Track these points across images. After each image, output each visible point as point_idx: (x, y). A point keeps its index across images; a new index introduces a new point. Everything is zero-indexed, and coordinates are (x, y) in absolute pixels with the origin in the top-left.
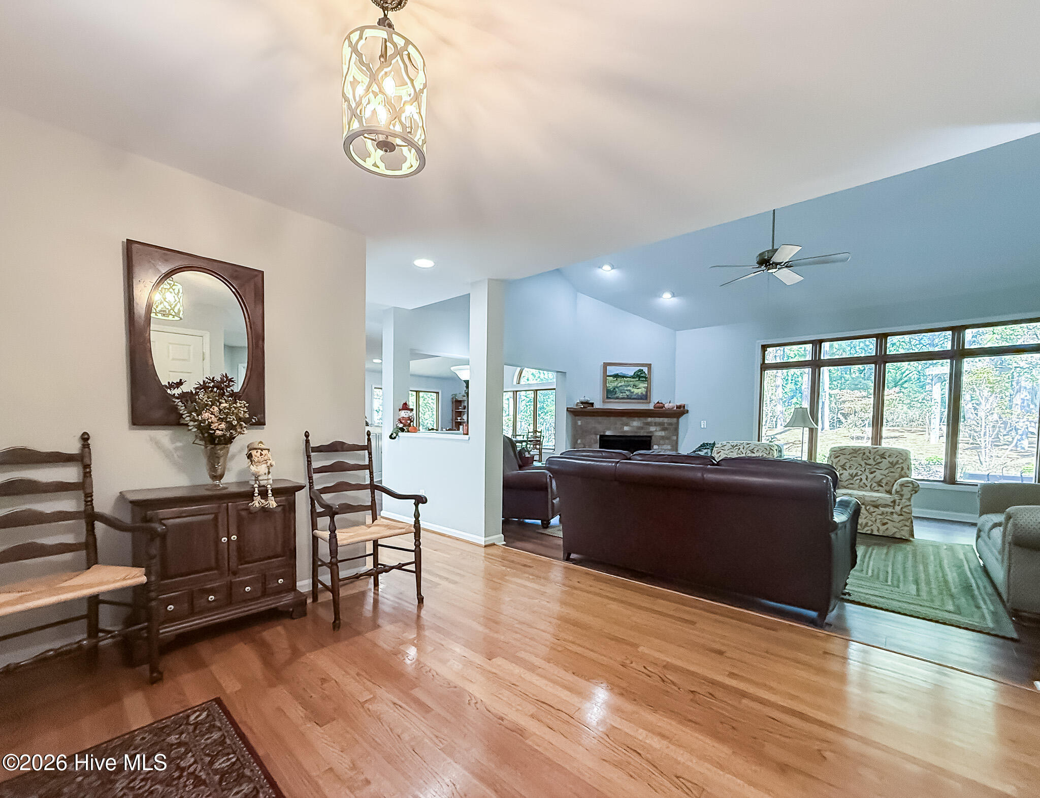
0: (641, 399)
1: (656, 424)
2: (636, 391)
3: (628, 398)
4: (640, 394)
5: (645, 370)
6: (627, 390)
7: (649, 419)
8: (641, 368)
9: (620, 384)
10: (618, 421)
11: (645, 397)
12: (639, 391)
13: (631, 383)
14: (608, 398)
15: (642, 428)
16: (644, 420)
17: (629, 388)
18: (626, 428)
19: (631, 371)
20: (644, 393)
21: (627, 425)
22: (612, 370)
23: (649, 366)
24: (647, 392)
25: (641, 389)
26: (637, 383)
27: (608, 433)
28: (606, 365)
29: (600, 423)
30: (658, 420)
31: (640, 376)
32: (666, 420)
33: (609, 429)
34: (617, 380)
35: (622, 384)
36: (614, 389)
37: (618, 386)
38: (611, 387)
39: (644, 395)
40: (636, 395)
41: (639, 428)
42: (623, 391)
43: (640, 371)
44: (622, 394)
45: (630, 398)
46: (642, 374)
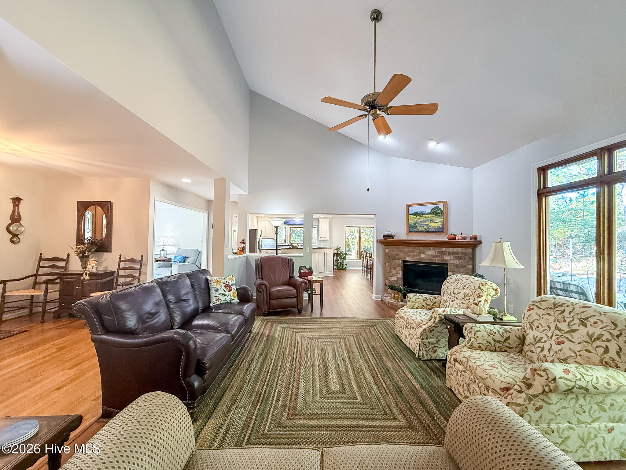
0: (438, 231)
1: (450, 253)
2: (433, 225)
3: (427, 231)
4: (436, 227)
5: (441, 207)
6: (425, 225)
7: (444, 249)
8: (438, 206)
9: (419, 220)
10: (416, 250)
11: (441, 230)
12: (436, 225)
13: (429, 218)
14: (409, 231)
15: (436, 256)
16: (437, 249)
17: (427, 223)
18: (423, 256)
19: (428, 209)
20: (441, 226)
21: (424, 253)
22: (413, 210)
23: (445, 204)
24: (443, 225)
25: (438, 222)
26: (434, 218)
27: (408, 259)
28: (408, 206)
29: (401, 251)
30: (451, 249)
31: (436, 212)
32: (459, 250)
33: (409, 256)
34: (417, 217)
35: (421, 220)
36: (415, 224)
37: (418, 221)
38: (412, 223)
39: (440, 228)
40: (432, 228)
41: (433, 256)
42: (422, 226)
43: (436, 208)
44: (421, 228)
45: (428, 231)
46: (438, 210)
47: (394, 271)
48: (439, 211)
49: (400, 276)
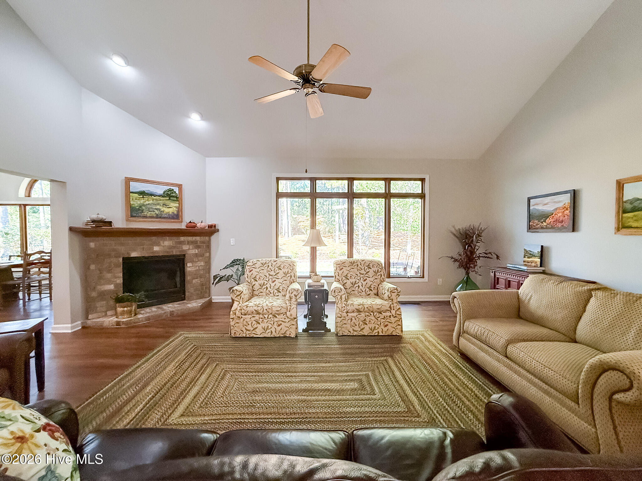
0: (173, 218)
1: (189, 243)
2: (166, 210)
3: (157, 217)
4: (170, 213)
5: (176, 190)
6: (156, 209)
7: (182, 239)
8: (172, 188)
9: (147, 202)
10: (146, 241)
11: (177, 217)
12: (170, 211)
13: (161, 202)
14: (132, 216)
15: (174, 247)
16: (175, 239)
17: (158, 207)
18: (156, 248)
19: (160, 190)
20: (175, 212)
21: (158, 244)
22: (135, 187)
23: (180, 186)
24: (178, 211)
25: (172, 208)
26: (168, 202)
27: (134, 254)
28: (128, 181)
29: (122, 244)
30: (190, 239)
31: (170, 195)
32: (198, 238)
33: (134, 250)
34: (143, 197)
35: (149, 202)
36: (140, 207)
37: (145, 204)
38: (136, 205)
39: (175, 214)
40: (166, 214)
41: (171, 247)
42: (151, 210)
43: (170, 190)
44: (150, 213)
45: (160, 217)
46: (172, 193)
47: (109, 276)
48: (174, 195)
49: (120, 281)
